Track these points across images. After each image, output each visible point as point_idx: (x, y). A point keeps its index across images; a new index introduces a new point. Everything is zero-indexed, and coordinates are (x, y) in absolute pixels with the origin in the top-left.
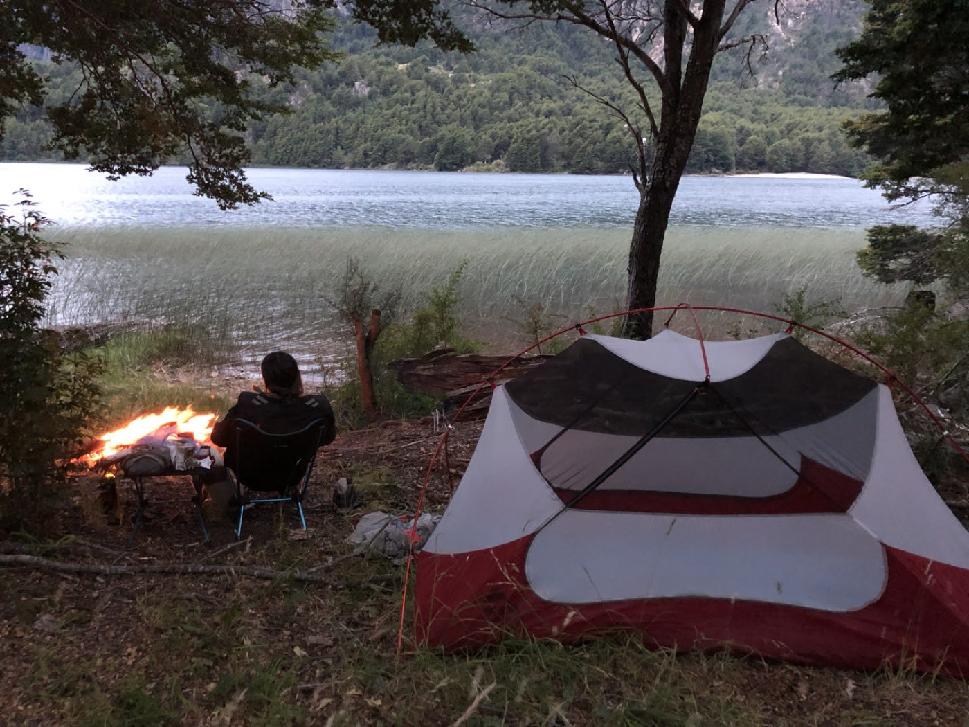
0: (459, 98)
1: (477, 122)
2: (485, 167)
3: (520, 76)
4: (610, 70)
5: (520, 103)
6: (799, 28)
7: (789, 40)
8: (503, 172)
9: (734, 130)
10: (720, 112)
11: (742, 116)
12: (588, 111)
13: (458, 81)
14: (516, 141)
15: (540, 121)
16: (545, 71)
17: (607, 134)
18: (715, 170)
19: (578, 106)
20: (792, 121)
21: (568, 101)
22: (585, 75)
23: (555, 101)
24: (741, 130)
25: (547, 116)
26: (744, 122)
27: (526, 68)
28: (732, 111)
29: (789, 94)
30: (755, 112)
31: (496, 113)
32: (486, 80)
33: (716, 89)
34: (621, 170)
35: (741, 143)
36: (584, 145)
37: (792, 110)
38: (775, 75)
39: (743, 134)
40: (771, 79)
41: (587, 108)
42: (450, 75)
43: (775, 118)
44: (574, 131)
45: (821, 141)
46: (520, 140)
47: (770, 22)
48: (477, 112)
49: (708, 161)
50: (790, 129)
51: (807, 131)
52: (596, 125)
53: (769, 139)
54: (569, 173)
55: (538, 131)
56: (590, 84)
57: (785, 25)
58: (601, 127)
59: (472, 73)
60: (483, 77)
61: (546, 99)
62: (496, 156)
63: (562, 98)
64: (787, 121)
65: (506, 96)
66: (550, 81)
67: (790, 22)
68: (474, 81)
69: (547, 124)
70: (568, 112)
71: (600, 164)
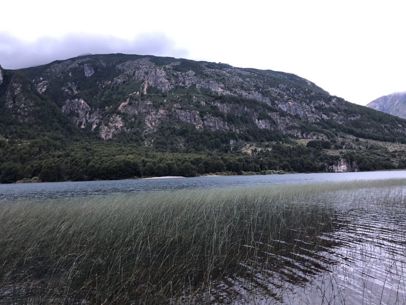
0: (13, 150)
1: (23, 160)
2: (28, 181)
3: (44, 141)
4: (84, 139)
5: (45, 152)
6: (157, 125)
7: (154, 129)
8: (38, 182)
9: (141, 161)
10: (133, 155)
11: (142, 156)
12: (77, 155)
13: (11, 143)
14: (44, 168)
15: (56, 159)
16: (56, 139)
17: (87, 164)
18: (136, 177)
19: (73, 153)
20: (161, 157)
21: (67, 151)
22: (74, 141)
23: (61, 151)
24: (143, 161)
25: (58, 158)
26: (144, 158)
27: (47, 138)
28: (138, 154)
29: (157, 148)
30: (146, 154)
31: (33, 156)
32: (26, 143)
33: (130, 146)
34: (95, 179)
35: (144, 166)
36: (78, 169)
37: (159, 153)
38: (151, 141)
39: (144, 162)
40: (149, 143)
41: (77, 154)
42: (7, 140)
43: (154, 157)
44: (73, 163)
45: (173, 164)
46: (47, 167)
47: (146, 123)
48: (23, 156)
49: (132, 173)
50: (161, 160)
51: (167, 161)
52: (83, 160)
53: (154, 163)
54: (71, 181)
55: (55, 164)
56: (77, 144)
57: (151, 124)
58: (84, 161)
59: (19, 140)
60: (25, 141)
61: (57, 150)
62: (33, 175)
63: (64, 150)
64: (159, 158)
65: (38, 149)
66: (58, 143)
67: (153, 123)
68: (21, 143)
69: (59, 160)
70: (68, 155)
71: (86, 177)
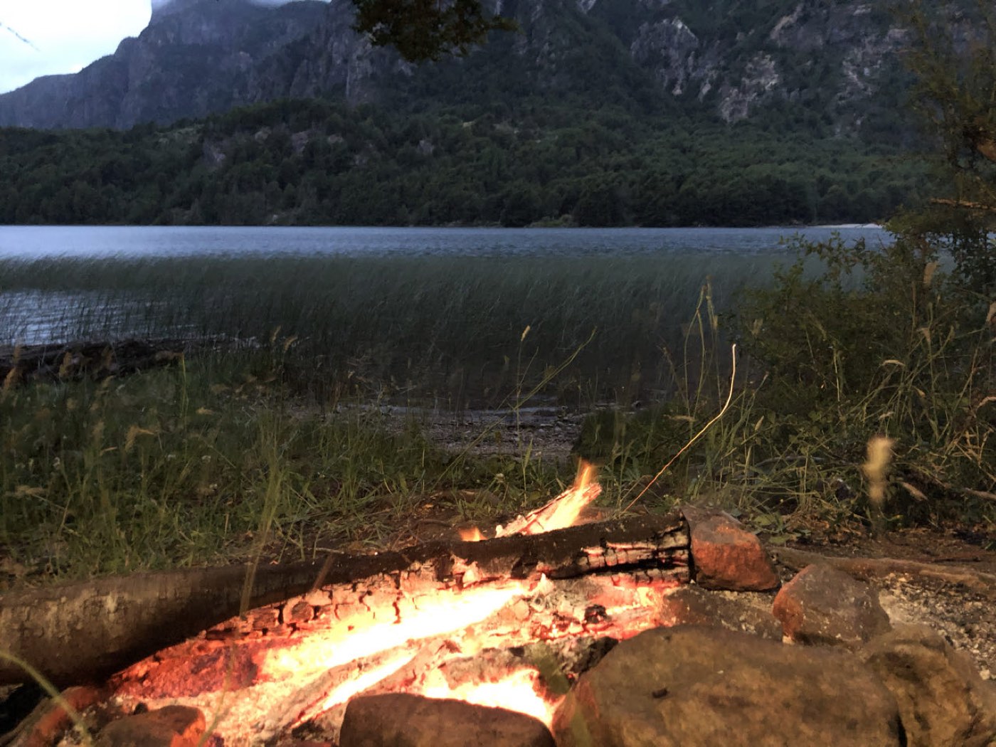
0: (525, 153)
1: (544, 177)
2: (552, 223)
3: (587, 130)
4: (679, 123)
5: (588, 158)
6: (877, 76)
7: (865, 89)
8: (571, 226)
9: (814, 180)
10: (797, 163)
11: (820, 166)
12: (659, 164)
13: (524, 137)
14: (585, 195)
15: (610, 175)
16: (613, 125)
17: (679, 187)
18: (795, 221)
19: (648, 160)
20: (875, 170)
21: (637, 155)
22: (654, 128)
23: (624, 155)
24: (821, 179)
25: (616, 170)
26: (824, 171)
27: (593, 123)
28: (810, 161)
29: (869, 143)
30: (835, 161)
31: (563, 168)
32: (552, 136)
33: (791, 139)
34: (696, 223)
35: (822, 193)
36: (654, 199)
37: (873, 159)
38: (852, 124)
39: (823, 184)
40: (848, 128)
41: (658, 161)
42: (515, 132)
43: (856, 167)
44: (646, 184)
45: (908, 188)
46: (588, 195)
47: (845, 71)
48: (544, 167)
49: (787, 212)
50: (874, 177)
51: (892, 180)
52: (668, 177)
53: (851, 188)
54: (641, 227)
55: (607, 184)
56: (659, 137)
57: (861, 74)
58: (673, 179)
59: (538, 129)
60: (549, 133)
61: (615, 154)
62: (563, 211)
63: (631, 151)
64: (870, 170)
65: (573, 151)
66: (618, 135)
67: (867, 71)
68: (541, 136)
69: (617, 177)
70: (636, 165)
71: (674, 217)
